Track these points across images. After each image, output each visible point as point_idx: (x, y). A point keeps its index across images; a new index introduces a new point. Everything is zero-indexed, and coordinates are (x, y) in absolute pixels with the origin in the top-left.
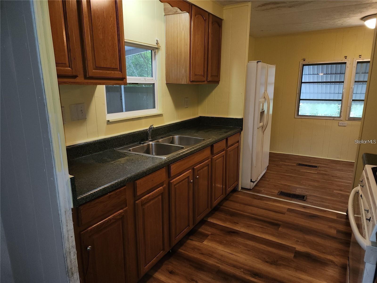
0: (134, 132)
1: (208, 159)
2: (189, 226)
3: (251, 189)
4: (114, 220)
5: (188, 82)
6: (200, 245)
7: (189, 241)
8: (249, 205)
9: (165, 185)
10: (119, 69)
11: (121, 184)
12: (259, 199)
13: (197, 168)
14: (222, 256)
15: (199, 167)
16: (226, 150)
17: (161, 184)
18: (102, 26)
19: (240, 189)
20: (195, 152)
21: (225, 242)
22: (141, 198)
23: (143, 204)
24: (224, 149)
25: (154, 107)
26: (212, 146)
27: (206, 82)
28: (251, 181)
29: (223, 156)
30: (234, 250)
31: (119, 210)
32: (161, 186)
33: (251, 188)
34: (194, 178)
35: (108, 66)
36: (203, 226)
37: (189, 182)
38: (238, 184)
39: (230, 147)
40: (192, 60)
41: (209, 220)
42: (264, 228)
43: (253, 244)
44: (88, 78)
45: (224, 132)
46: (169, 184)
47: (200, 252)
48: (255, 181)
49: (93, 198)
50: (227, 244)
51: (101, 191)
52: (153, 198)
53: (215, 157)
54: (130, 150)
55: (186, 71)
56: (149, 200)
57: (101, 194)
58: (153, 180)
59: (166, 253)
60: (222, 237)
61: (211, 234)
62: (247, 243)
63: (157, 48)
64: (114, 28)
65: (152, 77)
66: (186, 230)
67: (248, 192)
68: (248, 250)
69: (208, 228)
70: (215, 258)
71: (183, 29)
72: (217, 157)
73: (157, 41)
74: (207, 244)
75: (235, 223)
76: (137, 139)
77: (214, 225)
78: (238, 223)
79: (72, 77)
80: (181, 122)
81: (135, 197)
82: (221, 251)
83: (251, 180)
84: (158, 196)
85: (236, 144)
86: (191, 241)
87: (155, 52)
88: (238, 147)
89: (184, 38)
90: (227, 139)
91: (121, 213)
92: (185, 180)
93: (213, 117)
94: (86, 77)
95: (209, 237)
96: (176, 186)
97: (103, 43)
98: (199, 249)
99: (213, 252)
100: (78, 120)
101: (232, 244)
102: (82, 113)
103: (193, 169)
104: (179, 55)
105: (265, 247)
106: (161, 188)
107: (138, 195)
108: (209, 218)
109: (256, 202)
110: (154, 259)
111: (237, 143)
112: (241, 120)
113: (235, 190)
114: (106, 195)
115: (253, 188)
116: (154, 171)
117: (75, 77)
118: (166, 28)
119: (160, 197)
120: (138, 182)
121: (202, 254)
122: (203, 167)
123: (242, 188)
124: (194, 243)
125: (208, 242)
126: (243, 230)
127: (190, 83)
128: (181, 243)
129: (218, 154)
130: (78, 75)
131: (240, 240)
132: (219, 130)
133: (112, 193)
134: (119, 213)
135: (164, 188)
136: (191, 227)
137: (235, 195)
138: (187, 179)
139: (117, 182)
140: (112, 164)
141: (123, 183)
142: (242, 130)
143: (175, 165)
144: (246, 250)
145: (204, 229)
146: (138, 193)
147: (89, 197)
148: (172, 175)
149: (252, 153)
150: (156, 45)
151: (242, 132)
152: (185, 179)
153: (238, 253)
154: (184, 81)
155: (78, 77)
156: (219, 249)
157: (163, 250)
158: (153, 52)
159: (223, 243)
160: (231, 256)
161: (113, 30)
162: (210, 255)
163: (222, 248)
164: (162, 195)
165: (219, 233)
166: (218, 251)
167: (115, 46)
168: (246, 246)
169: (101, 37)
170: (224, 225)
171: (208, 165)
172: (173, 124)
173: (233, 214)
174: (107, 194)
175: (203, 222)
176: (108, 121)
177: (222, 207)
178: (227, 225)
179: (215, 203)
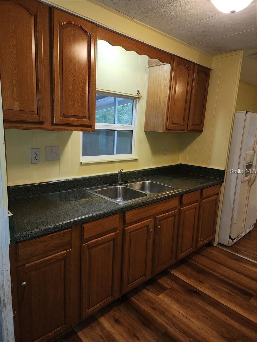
0: (105, 175)
1: (175, 209)
2: (146, 276)
3: (229, 247)
4: (55, 260)
5: (164, 130)
6: (154, 297)
7: (145, 291)
8: (222, 265)
9: (118, 231)
10: (87, 117)
11: (66, 227)
12: (235, 260)
13: (159, 217)
14: (174, 316)
15: (162, 217)
16: (200, 202)
17: (114, 230)
18: (73, 78)
19: (216, 244)
20: (158, 201)
21: (182, 301)
22: (89, 241)
23: (90, 248)
24: (198, 200)
25: (131, 153)
26: (181, 196)
27: (185, 131)
28: (230, 238)
29: (195, 208)
30: (190, 313)
31: (62, 251)
32: (113, 232)
33: (230, 245)
34: (155, 227)
35: (76, 114)
36: (164, 278)
37: (148, 231)
38: (214, 239)
39: (206, 199)
40: (170, 109)
41: (172, 272)
42: (232, 295)
43: (214, 312)
44: (55, 124)
45: (200, 183)
46: (124, 231)
47: (152, 306)
48: (235, 239)
49: (32, 237)
50: (184, 304)
51: (43, 231)
52: (103, 242)
53: (184, 208)
54: (96, 192)
55: (163, 120)
56: (97, 245)
57: (42, 233)
58: (103, 225)
59: (115, 299)
60: (181, 295)
61: (170, 288)
62: (207, 308)
63: (138, 98)
64: (85, 80)
65: (132, 124)
66: (142, 279)
67: (225, 250)
68: (206, 317)
69: (169, 281)
70: (167, 317)
71: (164, 80)
72: (186, 208)
73: (138, 91)
74: (163, 299)
75: (200, 281)
76: (108, 181)
77: (176, 279)
78: (203, 283)
79: (39, 123)
80: (157, 168)
81: (82, 240)
82: (175, 311)
83: (230, 236)
84: (109, 241)
85: (214, 196)
86: (147, 291)
87: (136, 102)
88: (216, 199)
89: (164, 88)
90: (202, 191)
91: (64, 254)
92: (144, 229)
93: (193, 165)
94: (53, 124)
95: (167, 291)
96: (131, 234)
97: (72, 94)
98: (152, 303)
99: (166, 310)
100: (52, 160)
101: (190, 305)
102: (56, 154)
103: (155, 218)
104: (158, 104)
105: (227, 318)
106: (113, 233)
107: (84, 238)
108: (173, 270)
109: (231, 262)
110: (100, 303)
111: (216, 196)
112: (223, 172)
113: (210, 244)
114: (48, 235)
115: (231, 246)
116: (104, 216)
117: (42, 123)
118: (149, 79)
119: (112, 242)
120: (85, 226)
121: (154, 309)
122: (167, 217)
123: (218, 243)
124: (149, 294)
125: (164, 296)
126: (207, 292)
127: (166, 131)
128: (136, 291)
129: (189, 205)
130: (45, 122)
131: (200, 302)
132: (196, 180)
133: (55, 234)
134: (61, 254)
135: (116, 234)
136: (149, 277)
137: (209, 250)
138: (146, 228)
139: (61, 224)
140: (71, 203)
141: (68, 225)
142: (223, 182)
143: (131, 212)
144: (204, 316)
145: (164, 282)
146: (85, 237)
147: (29, 236)
148: (127, 222)
149: (233, 207)
150: (137, 94)
151: (223, 185)
152: (144, 227)
153: (193, 317)
154: (161, 129)
155: (45, 123)
156: (173, 308)
157: (112, 295)
158: (135, 101)
159: (180, 302)
160: (184, 319)
161: (84, 82)
162: (162, 312)
163: (177, 307)
164: (113, 241)
165: (179, 289)
166: (171, 310)
167: (85, 96)
168: (204, 311)
169: (71, 88)
170: (186, 281)
171: (174, 215)
172: (148, 169)
173: (200, 271)
174: (50, 234)
175: (165, 273)
176: (81, 163)
177: (190, 261)
178: (191, 282)
179: (182, 255)
